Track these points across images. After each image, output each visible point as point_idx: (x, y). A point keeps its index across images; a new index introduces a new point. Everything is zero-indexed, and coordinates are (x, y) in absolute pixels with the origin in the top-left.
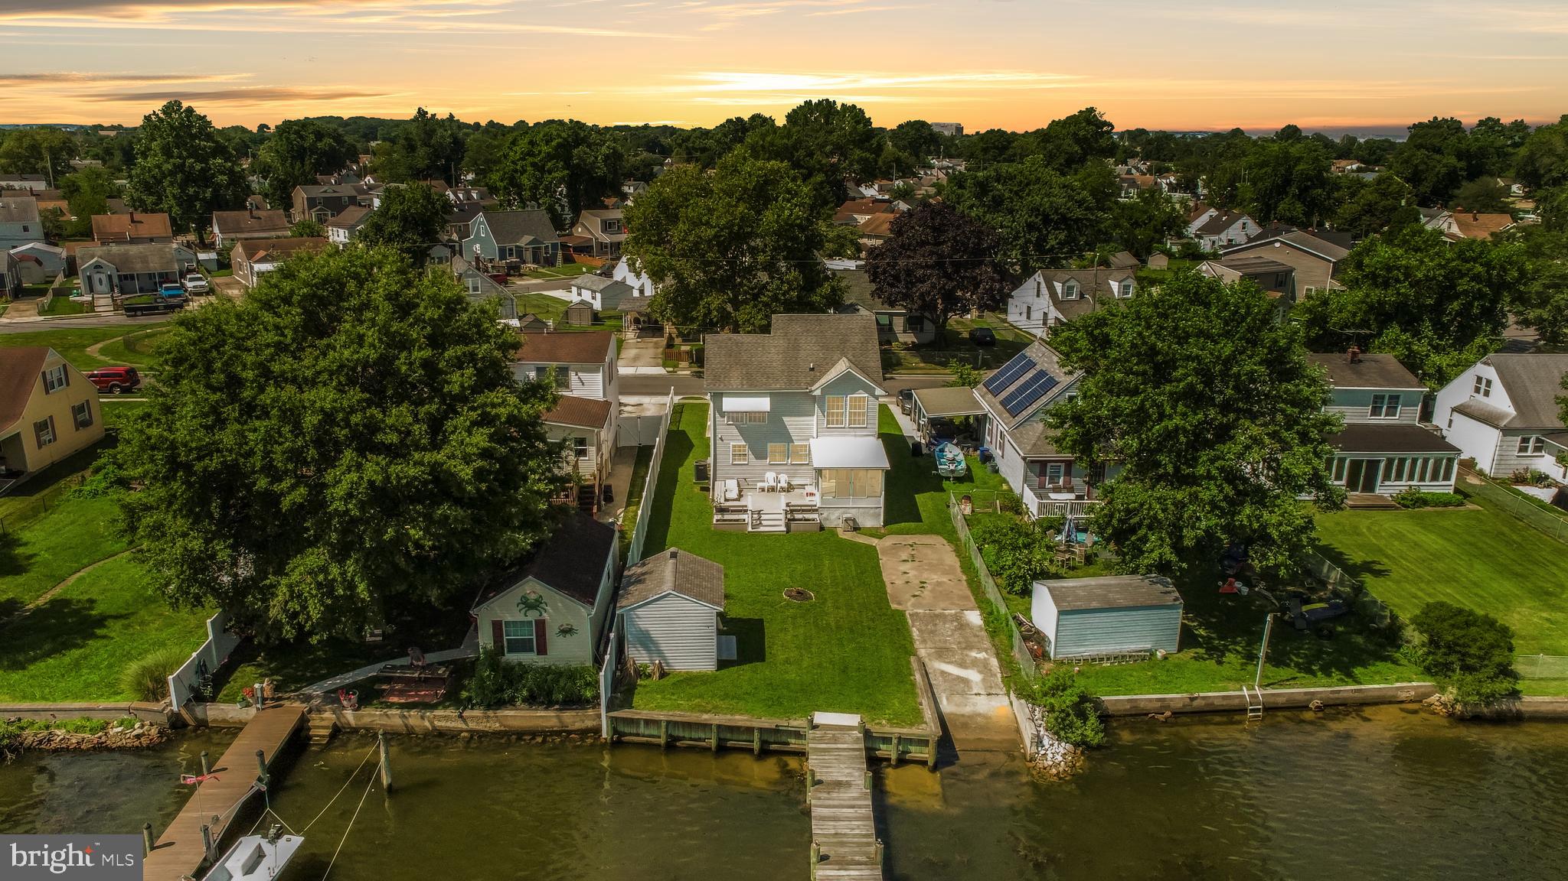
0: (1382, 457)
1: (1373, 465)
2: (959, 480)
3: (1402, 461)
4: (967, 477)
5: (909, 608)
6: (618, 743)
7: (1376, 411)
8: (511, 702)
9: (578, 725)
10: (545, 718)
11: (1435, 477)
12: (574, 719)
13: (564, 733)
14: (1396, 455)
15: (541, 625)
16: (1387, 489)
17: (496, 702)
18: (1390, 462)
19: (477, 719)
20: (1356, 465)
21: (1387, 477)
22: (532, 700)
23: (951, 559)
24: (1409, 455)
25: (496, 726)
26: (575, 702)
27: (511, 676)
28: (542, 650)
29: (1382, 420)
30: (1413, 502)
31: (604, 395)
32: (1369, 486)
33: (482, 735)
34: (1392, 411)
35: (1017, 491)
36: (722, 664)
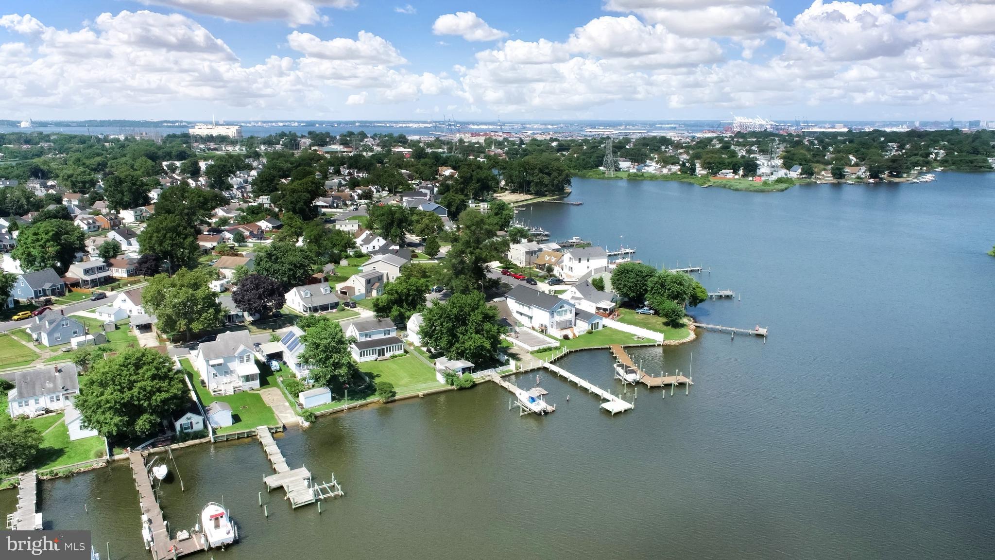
0: (385, 347)
1: (383, 350)
2: (278, 371)
3: (390, 347)
4: (280, 370)
5: (271, 405)
6: (215, 443)
7: (385, 334)
8: (188, 440)
9: (205, 441)
10: (197, 441)
11: (398, 350)
12: (203, 440)
13: (201, 443)
14: (388, 346)
15: (191, 423)
16: (388, 355)
17: (184, 441)
18: (387, 348)
19: (182, 445)
20: (379, 350)
21: (387, 352)
22: (192, 439)
23: (280, 393)
24: (391, 346)
25: (187, 445)
26: (203, 437)
27: (188, 434)
28: (192, 428)
29: (387, 336)
30: (394, 357)
31: (182, 365)
32: (383, 355)
33: (184, 448)
34: (389, 334)
35: (294, 372)
36: (233, 424)
